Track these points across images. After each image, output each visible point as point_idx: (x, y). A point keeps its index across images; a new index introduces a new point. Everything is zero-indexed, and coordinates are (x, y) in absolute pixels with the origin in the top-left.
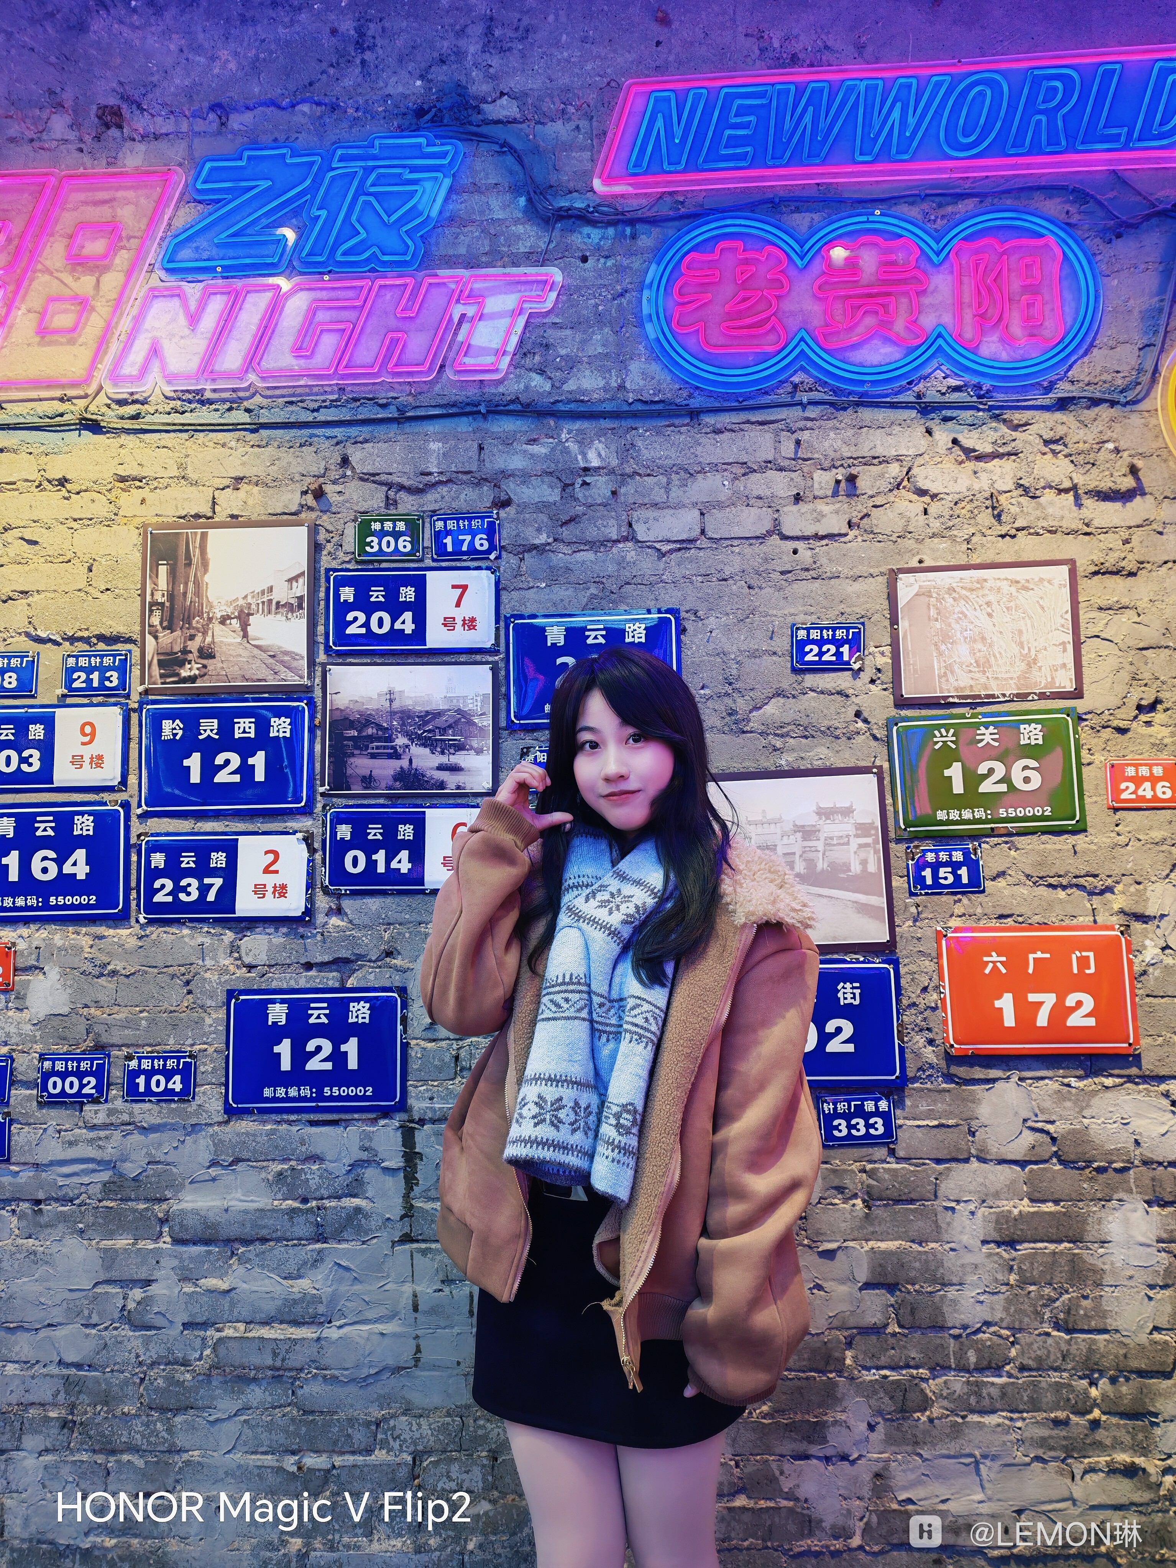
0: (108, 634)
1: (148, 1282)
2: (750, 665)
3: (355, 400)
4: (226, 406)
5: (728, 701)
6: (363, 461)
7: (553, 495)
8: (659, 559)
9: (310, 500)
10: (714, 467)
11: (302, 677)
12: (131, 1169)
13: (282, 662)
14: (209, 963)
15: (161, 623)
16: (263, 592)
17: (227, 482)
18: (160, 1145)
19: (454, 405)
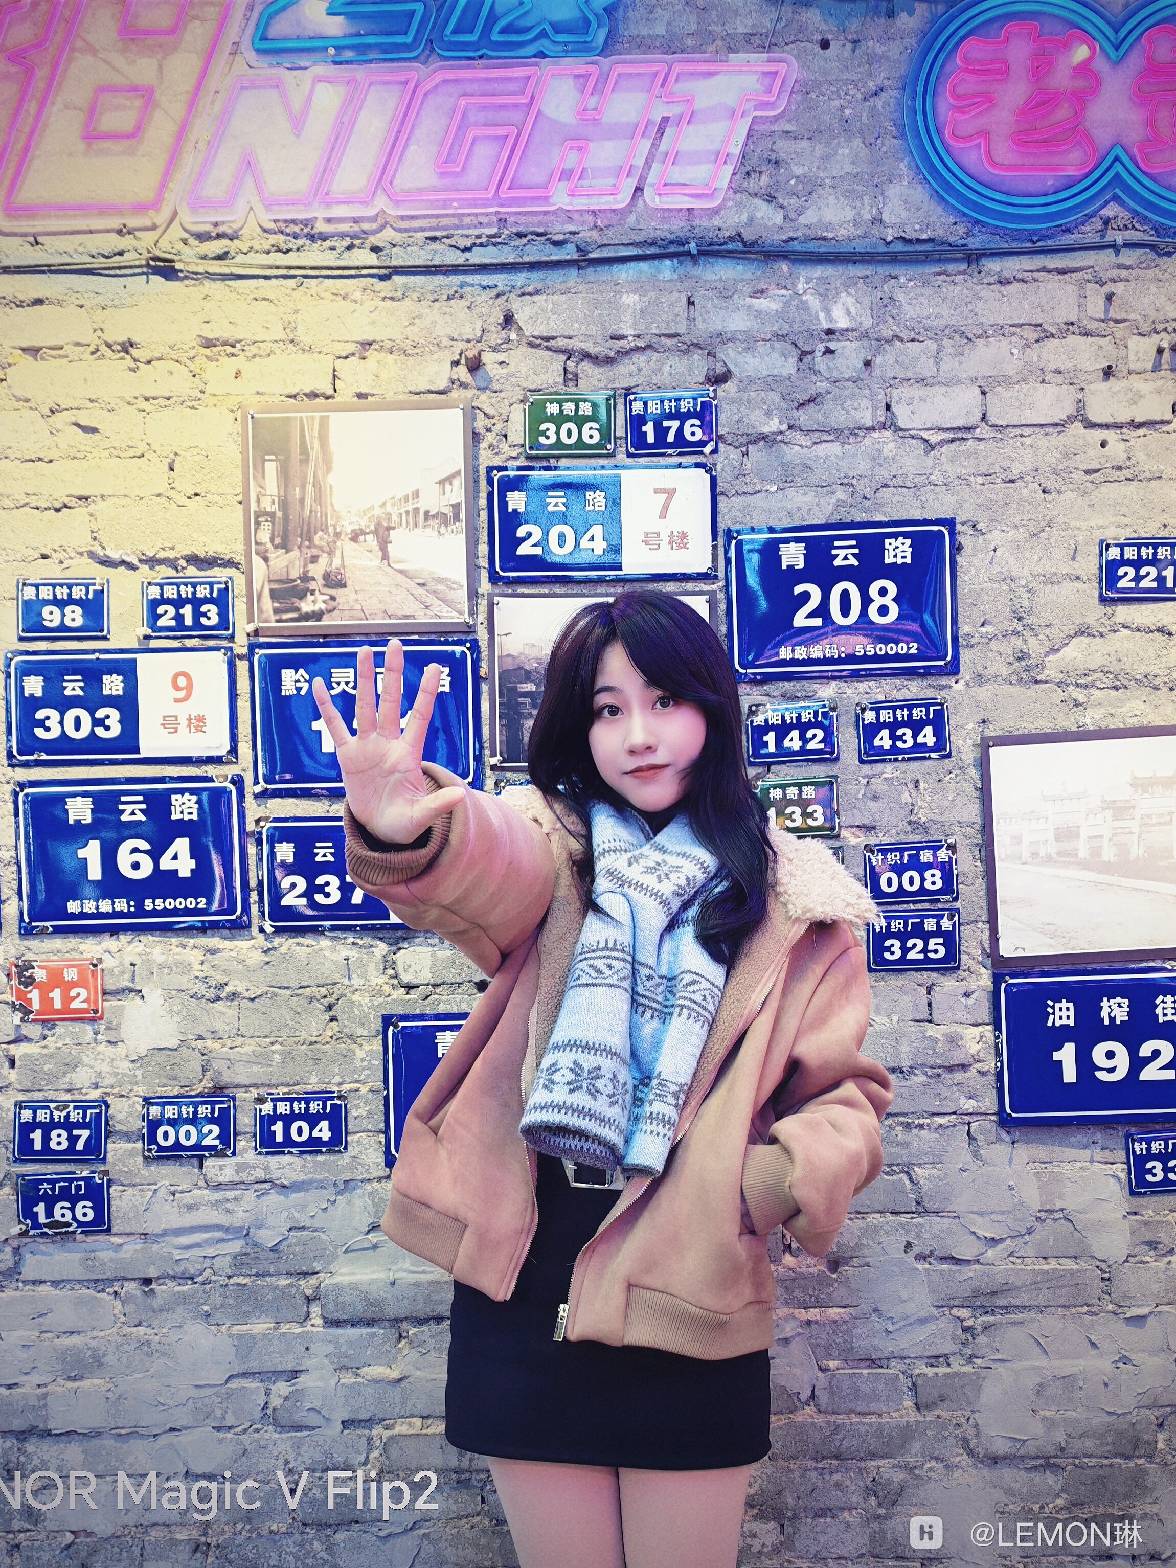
0: (202, 554)
1: (294, 1374)
2: (1046, 594)
3: (520, 235)
4: (347, 242)
5: (1017, 642)
6: (534, 319)
7: (788, 366)
8: (926, 453)
9: (462, 372)
10: (1001, 330)
11: (461, 613)
12: (267, 1237)
13: (435, 593)
14: (357, 981)
15: (272, 540)
16: (406, 499)
17: (352, 348)
18: (304, 1206)
19: (653, 244)
